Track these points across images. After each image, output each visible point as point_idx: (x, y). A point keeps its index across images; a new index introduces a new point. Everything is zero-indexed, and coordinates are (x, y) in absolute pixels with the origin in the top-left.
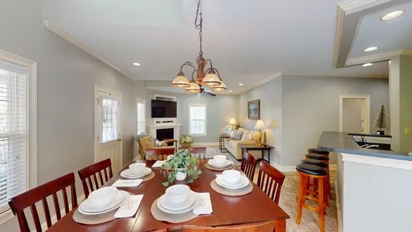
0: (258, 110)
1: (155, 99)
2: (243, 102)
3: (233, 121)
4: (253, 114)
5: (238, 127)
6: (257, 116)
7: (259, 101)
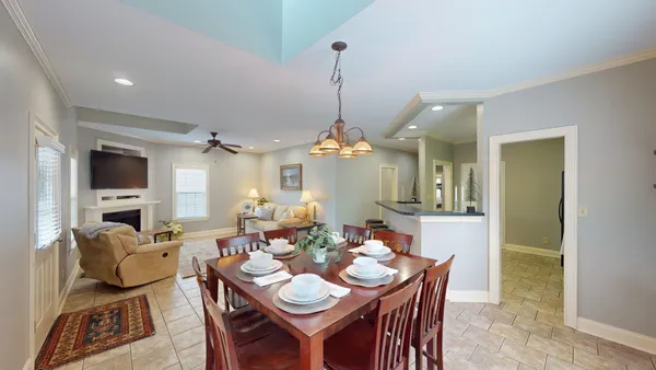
0: (299, 177)
1: (100, 149)
2: (270, 165)
3: (254, 193)
4: (289, 182)
5: (262, 202)
6: (297, 184)
7: (301, 165)
